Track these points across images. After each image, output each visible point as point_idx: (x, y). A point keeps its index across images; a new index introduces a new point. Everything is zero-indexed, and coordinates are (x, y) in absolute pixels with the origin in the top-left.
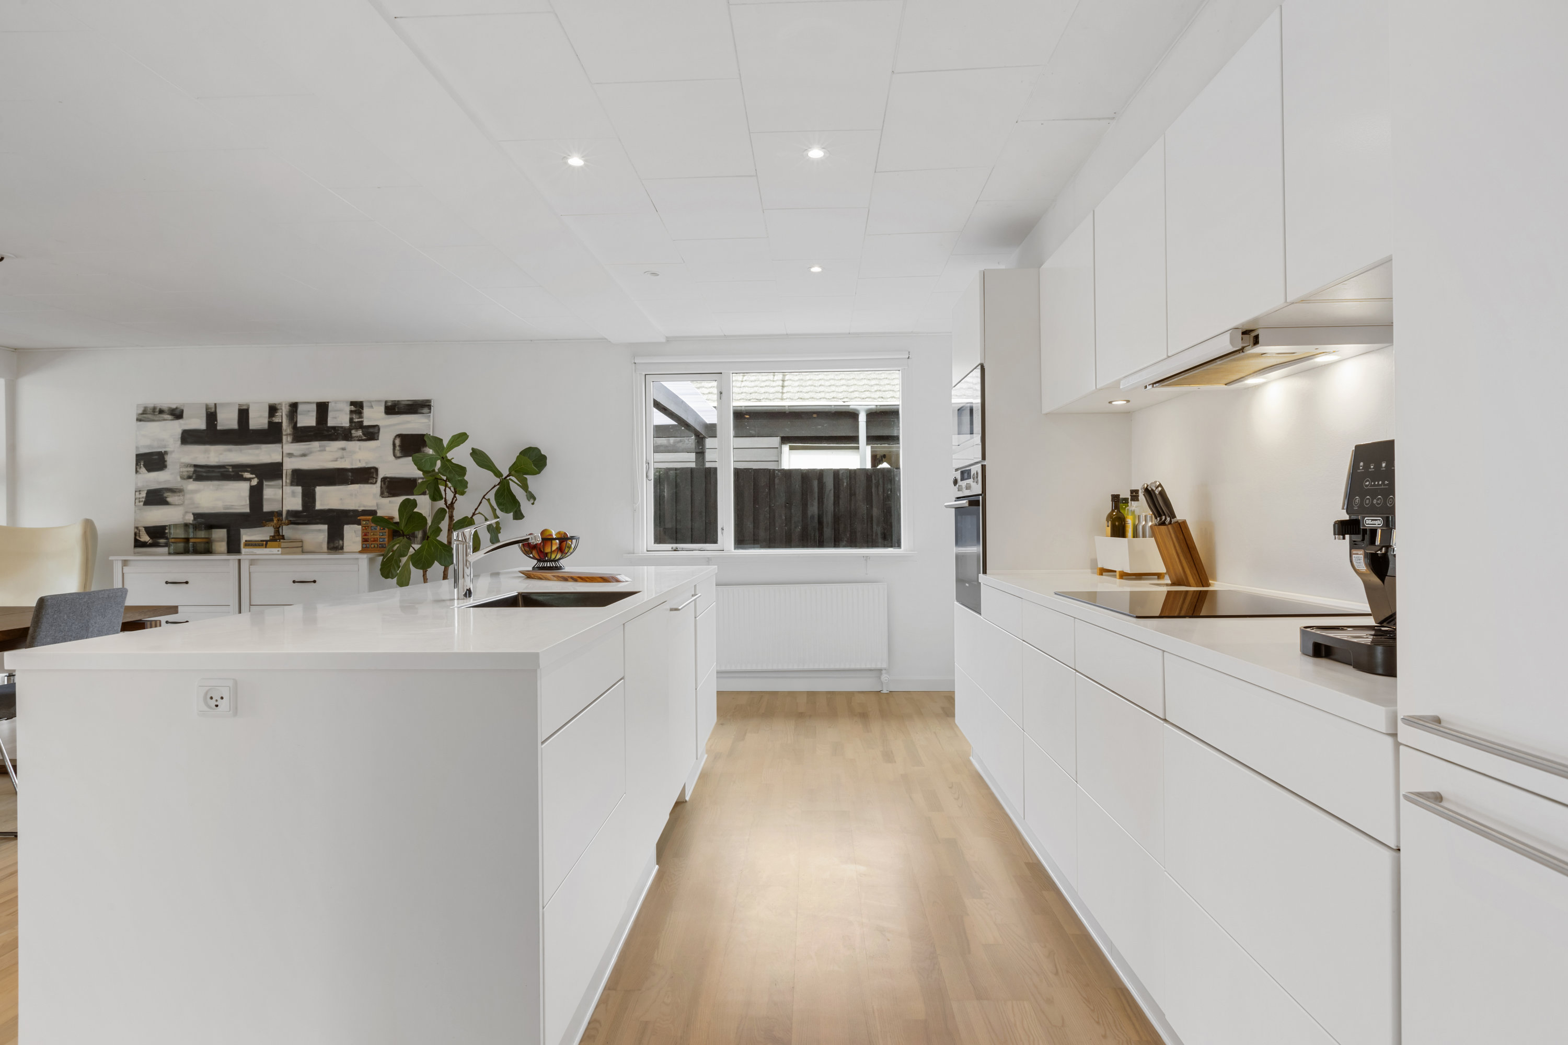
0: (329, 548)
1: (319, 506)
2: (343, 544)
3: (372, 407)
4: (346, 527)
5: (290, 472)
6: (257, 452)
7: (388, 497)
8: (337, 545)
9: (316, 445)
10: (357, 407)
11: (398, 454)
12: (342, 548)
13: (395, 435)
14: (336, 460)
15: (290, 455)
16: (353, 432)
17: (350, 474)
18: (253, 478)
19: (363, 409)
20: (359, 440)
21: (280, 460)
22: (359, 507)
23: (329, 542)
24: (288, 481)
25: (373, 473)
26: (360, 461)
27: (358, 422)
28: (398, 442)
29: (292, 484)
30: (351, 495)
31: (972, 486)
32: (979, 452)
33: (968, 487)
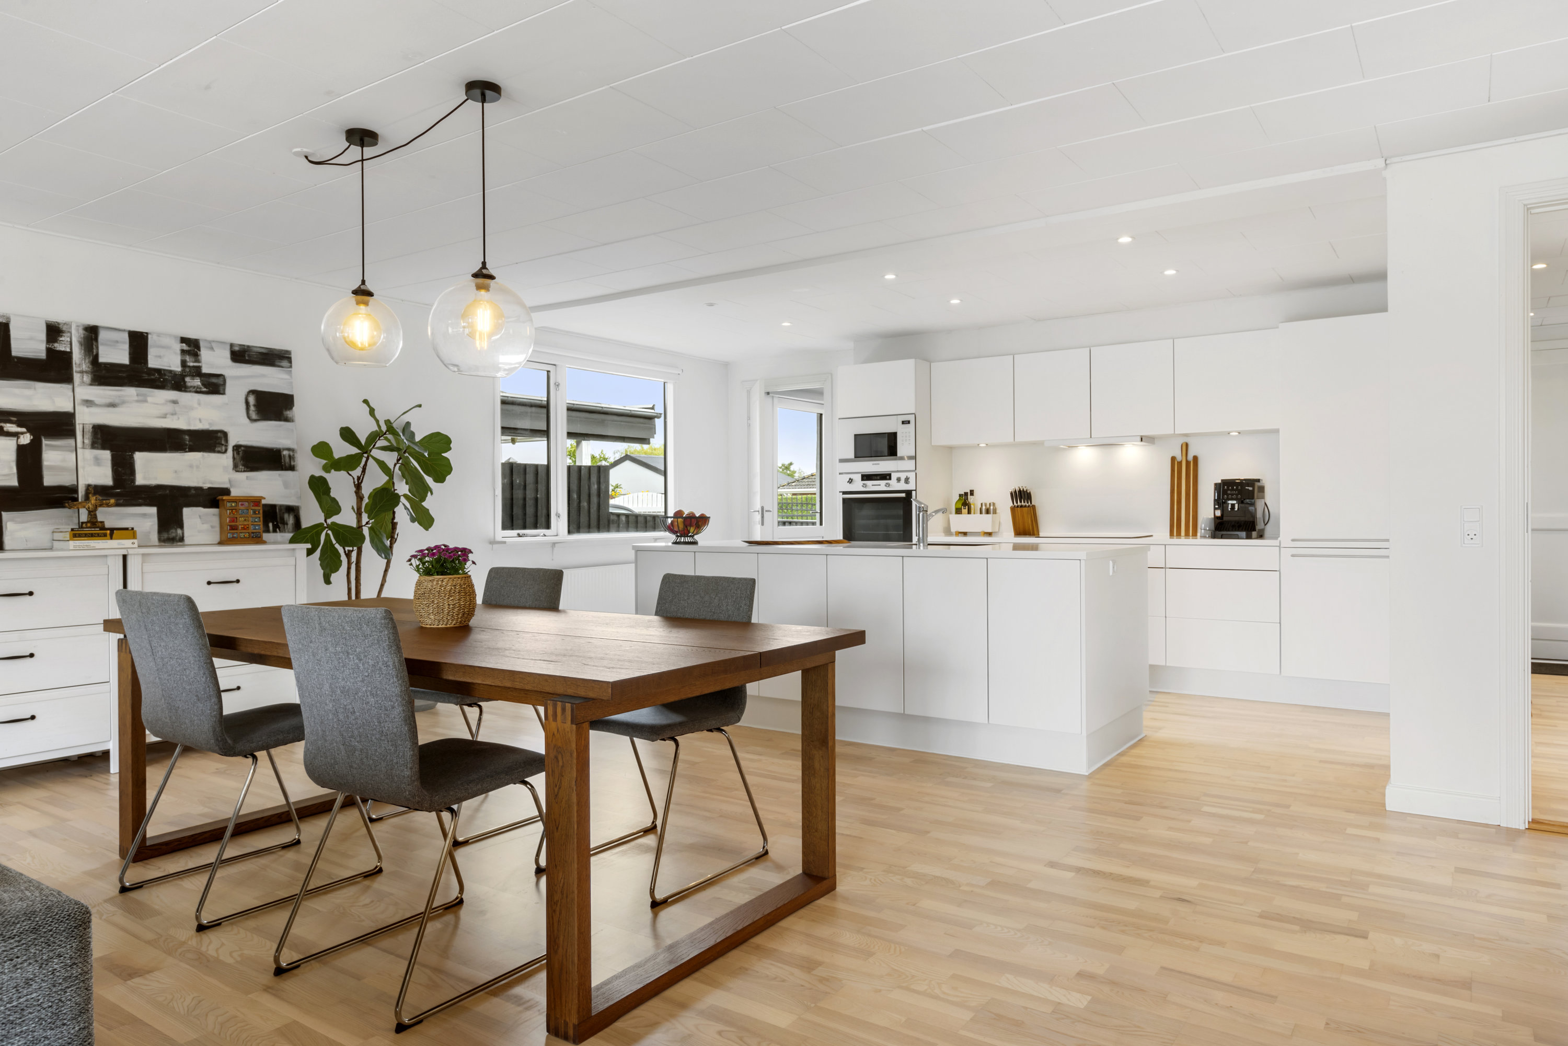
0: (160, 540)
1: (141, 479)
2: (183, 533)
3: (212, 349)
4: (186, 511)
5: (89, 428)
6: (28, 392)
7: (244, 471)
8: (174, 535)
9: (130, 392)
10: (192, 347)
11: (254, 416)
12: (182, 539)
13: (248, 390)
14: (164, 416)
15: (88, 403)
16: (187, 379)
17: (187, 437)
18: (22, 433)
19: (200, 350)
20: (197, 392)
21: (70, 409)
22: (204, 483)
23: (160, 532)
24: (87, 441)
25: (220, 438)
26: (200, 420)
27: (194, 367)
28: (252, 400)
29: (94, 446)
30: (191, 466)
31: (894, 485)
32: (910, 465)
33: (887, 485)
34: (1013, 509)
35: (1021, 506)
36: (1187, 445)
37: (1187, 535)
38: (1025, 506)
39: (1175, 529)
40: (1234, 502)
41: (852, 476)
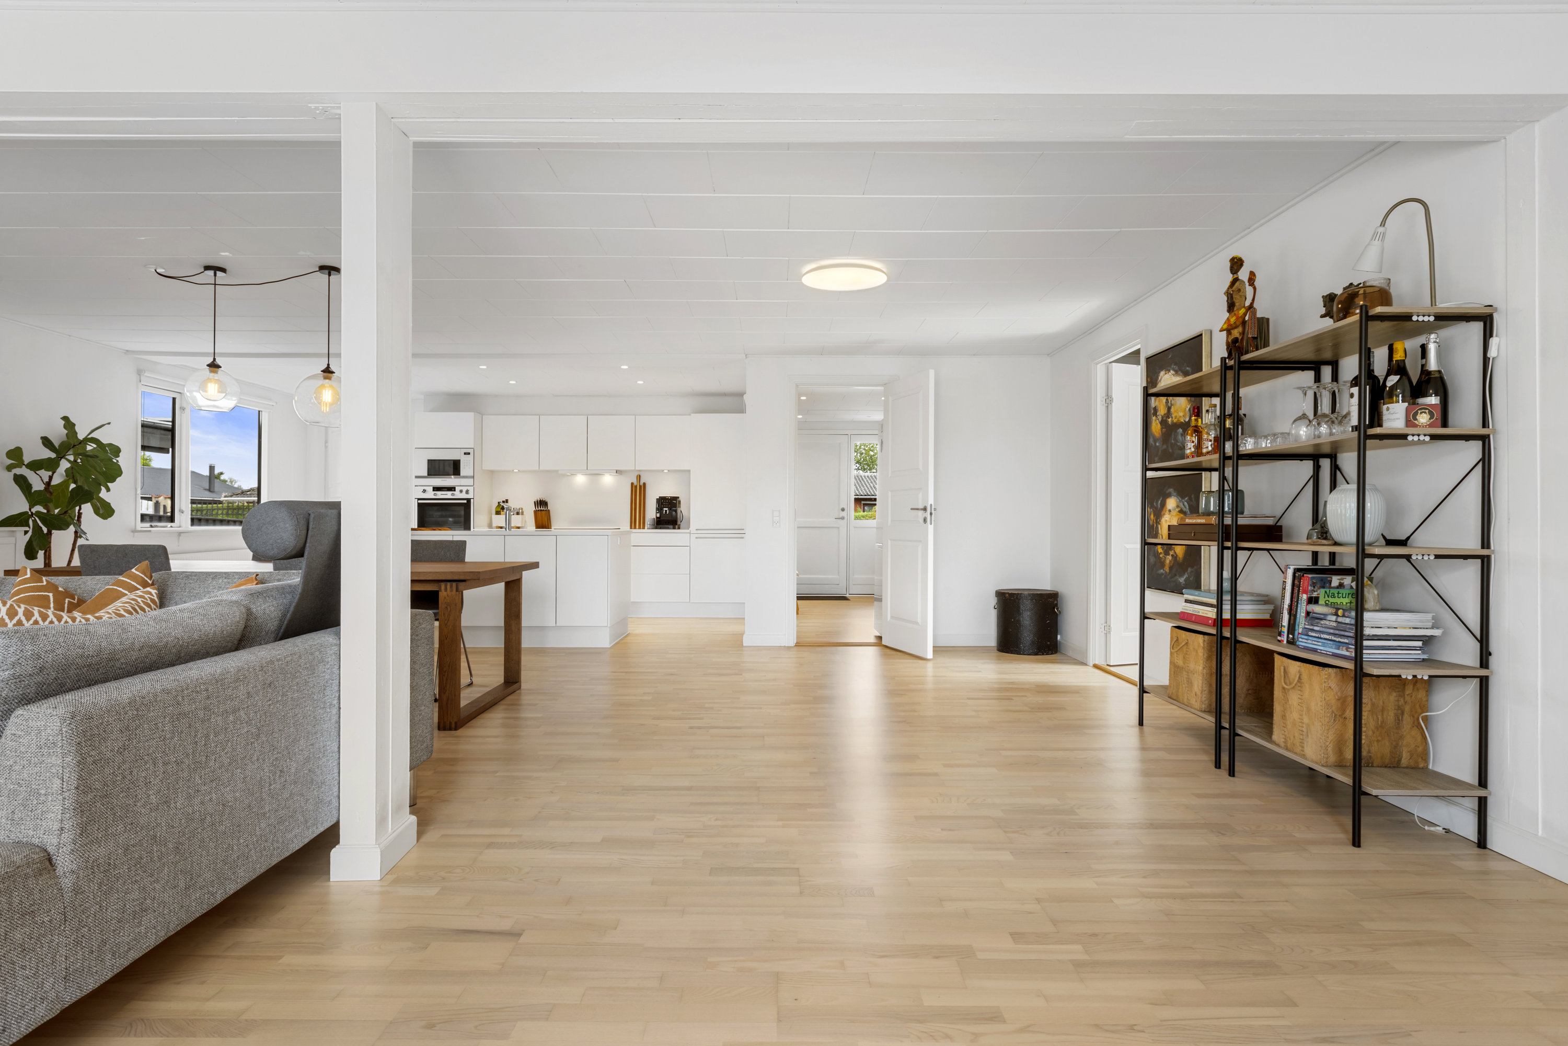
31: (457, 494)
32: (470, 482)
33: (453, 495)
34: (535, 512)
35: (541, 510)
36: (640, 476)
37: (640, 528)
38: (544, 510)
39: (633, 525)
40: (667, 509)
41: (425, 488)
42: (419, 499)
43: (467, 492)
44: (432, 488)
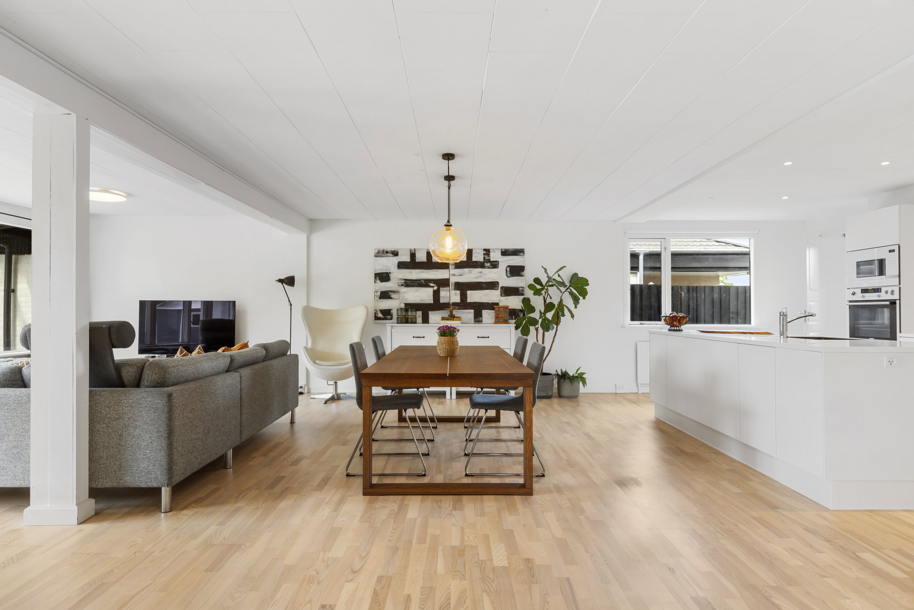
0: (474, 321)
1: (469, 300)
2: (482, 319)
3: (494, 252)
4: (483, 311)
5: (453, 283)
6: (436, 273)
7: (504, 296)
8: (479, 320)
9: (466, 270)
10: (487, 252)
11: (509, 275)
12: (482, 321)
13: (507, 266)
14: (477, 278)
15: (454, 275)
16: (485, 264)
17: (484, 285)
18: (435, 286)
19: (490, 253)
20: (488, 268)
21: (448, 278)
22: (490, 301)
23: (475, 318)
24: (453, 288)
25: (496, 284)
26: (489, 278)
27: (488, 259)
28: (508, 269)
29: (455, 289)
30: (486, 295)
31: (883, 296)
32: (895, 281)
33: (879, 296)
41: (855, 290)
42: (850, 301)
43: (892, 293)
44: (860, 290)
